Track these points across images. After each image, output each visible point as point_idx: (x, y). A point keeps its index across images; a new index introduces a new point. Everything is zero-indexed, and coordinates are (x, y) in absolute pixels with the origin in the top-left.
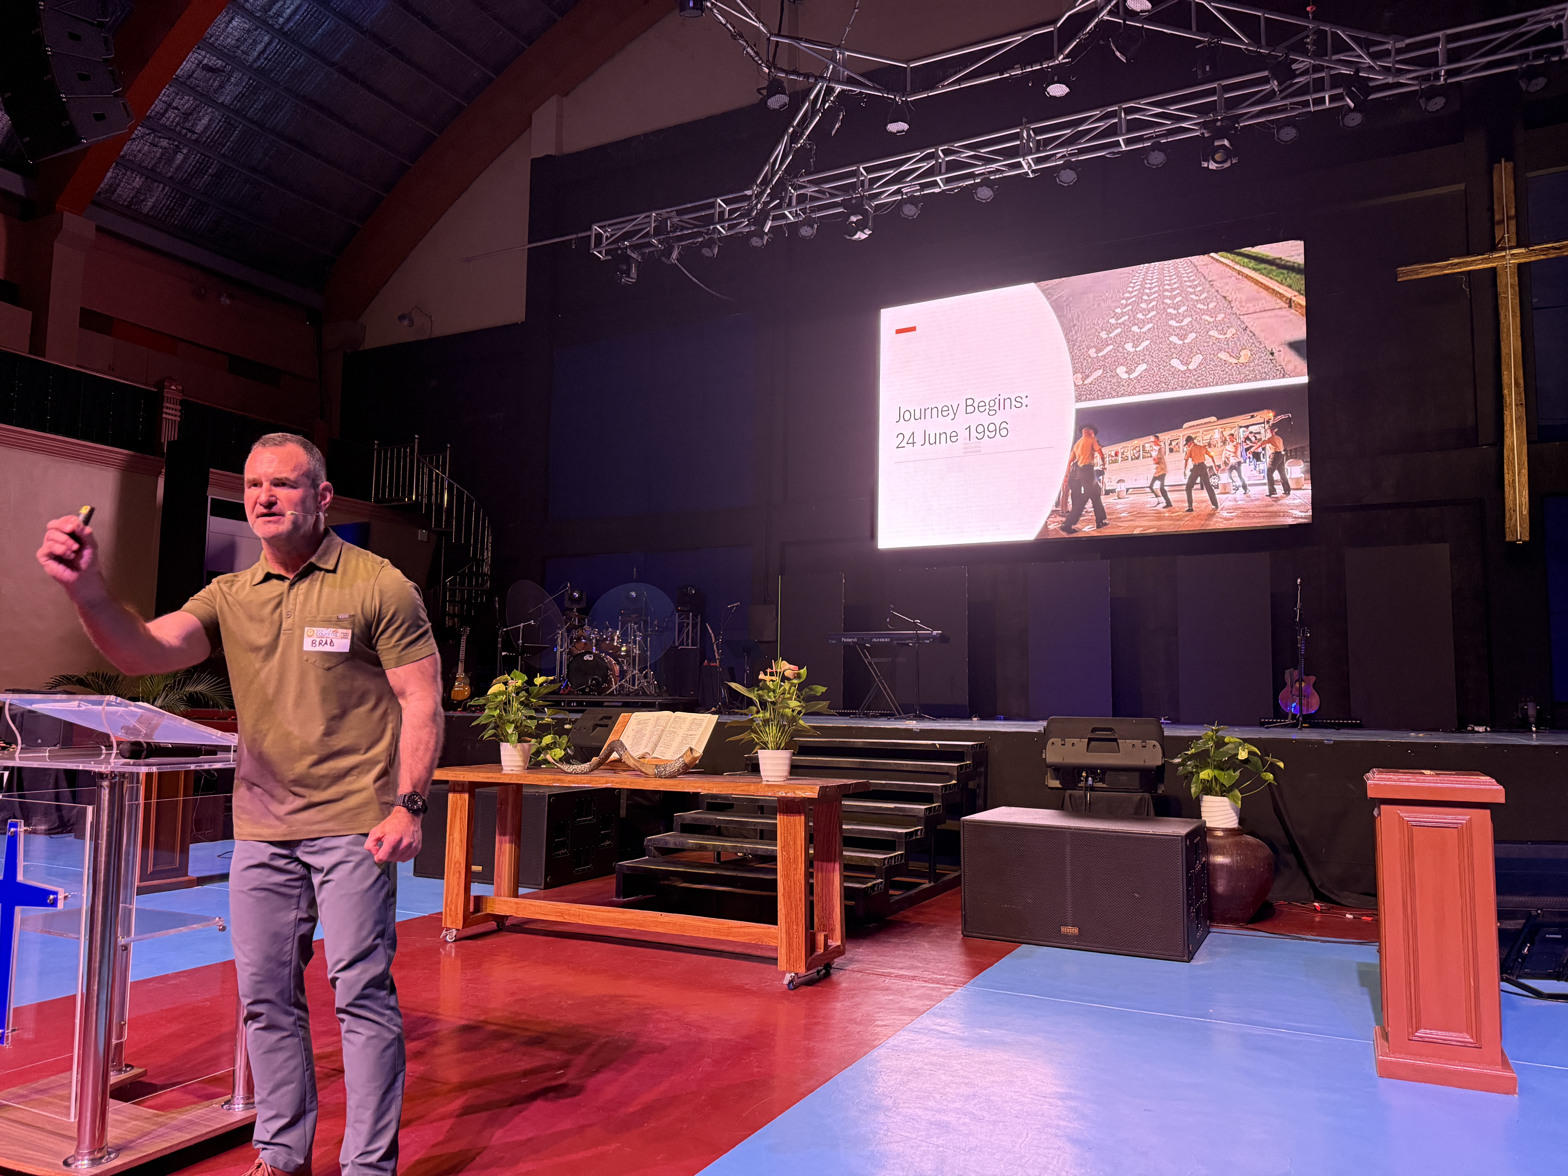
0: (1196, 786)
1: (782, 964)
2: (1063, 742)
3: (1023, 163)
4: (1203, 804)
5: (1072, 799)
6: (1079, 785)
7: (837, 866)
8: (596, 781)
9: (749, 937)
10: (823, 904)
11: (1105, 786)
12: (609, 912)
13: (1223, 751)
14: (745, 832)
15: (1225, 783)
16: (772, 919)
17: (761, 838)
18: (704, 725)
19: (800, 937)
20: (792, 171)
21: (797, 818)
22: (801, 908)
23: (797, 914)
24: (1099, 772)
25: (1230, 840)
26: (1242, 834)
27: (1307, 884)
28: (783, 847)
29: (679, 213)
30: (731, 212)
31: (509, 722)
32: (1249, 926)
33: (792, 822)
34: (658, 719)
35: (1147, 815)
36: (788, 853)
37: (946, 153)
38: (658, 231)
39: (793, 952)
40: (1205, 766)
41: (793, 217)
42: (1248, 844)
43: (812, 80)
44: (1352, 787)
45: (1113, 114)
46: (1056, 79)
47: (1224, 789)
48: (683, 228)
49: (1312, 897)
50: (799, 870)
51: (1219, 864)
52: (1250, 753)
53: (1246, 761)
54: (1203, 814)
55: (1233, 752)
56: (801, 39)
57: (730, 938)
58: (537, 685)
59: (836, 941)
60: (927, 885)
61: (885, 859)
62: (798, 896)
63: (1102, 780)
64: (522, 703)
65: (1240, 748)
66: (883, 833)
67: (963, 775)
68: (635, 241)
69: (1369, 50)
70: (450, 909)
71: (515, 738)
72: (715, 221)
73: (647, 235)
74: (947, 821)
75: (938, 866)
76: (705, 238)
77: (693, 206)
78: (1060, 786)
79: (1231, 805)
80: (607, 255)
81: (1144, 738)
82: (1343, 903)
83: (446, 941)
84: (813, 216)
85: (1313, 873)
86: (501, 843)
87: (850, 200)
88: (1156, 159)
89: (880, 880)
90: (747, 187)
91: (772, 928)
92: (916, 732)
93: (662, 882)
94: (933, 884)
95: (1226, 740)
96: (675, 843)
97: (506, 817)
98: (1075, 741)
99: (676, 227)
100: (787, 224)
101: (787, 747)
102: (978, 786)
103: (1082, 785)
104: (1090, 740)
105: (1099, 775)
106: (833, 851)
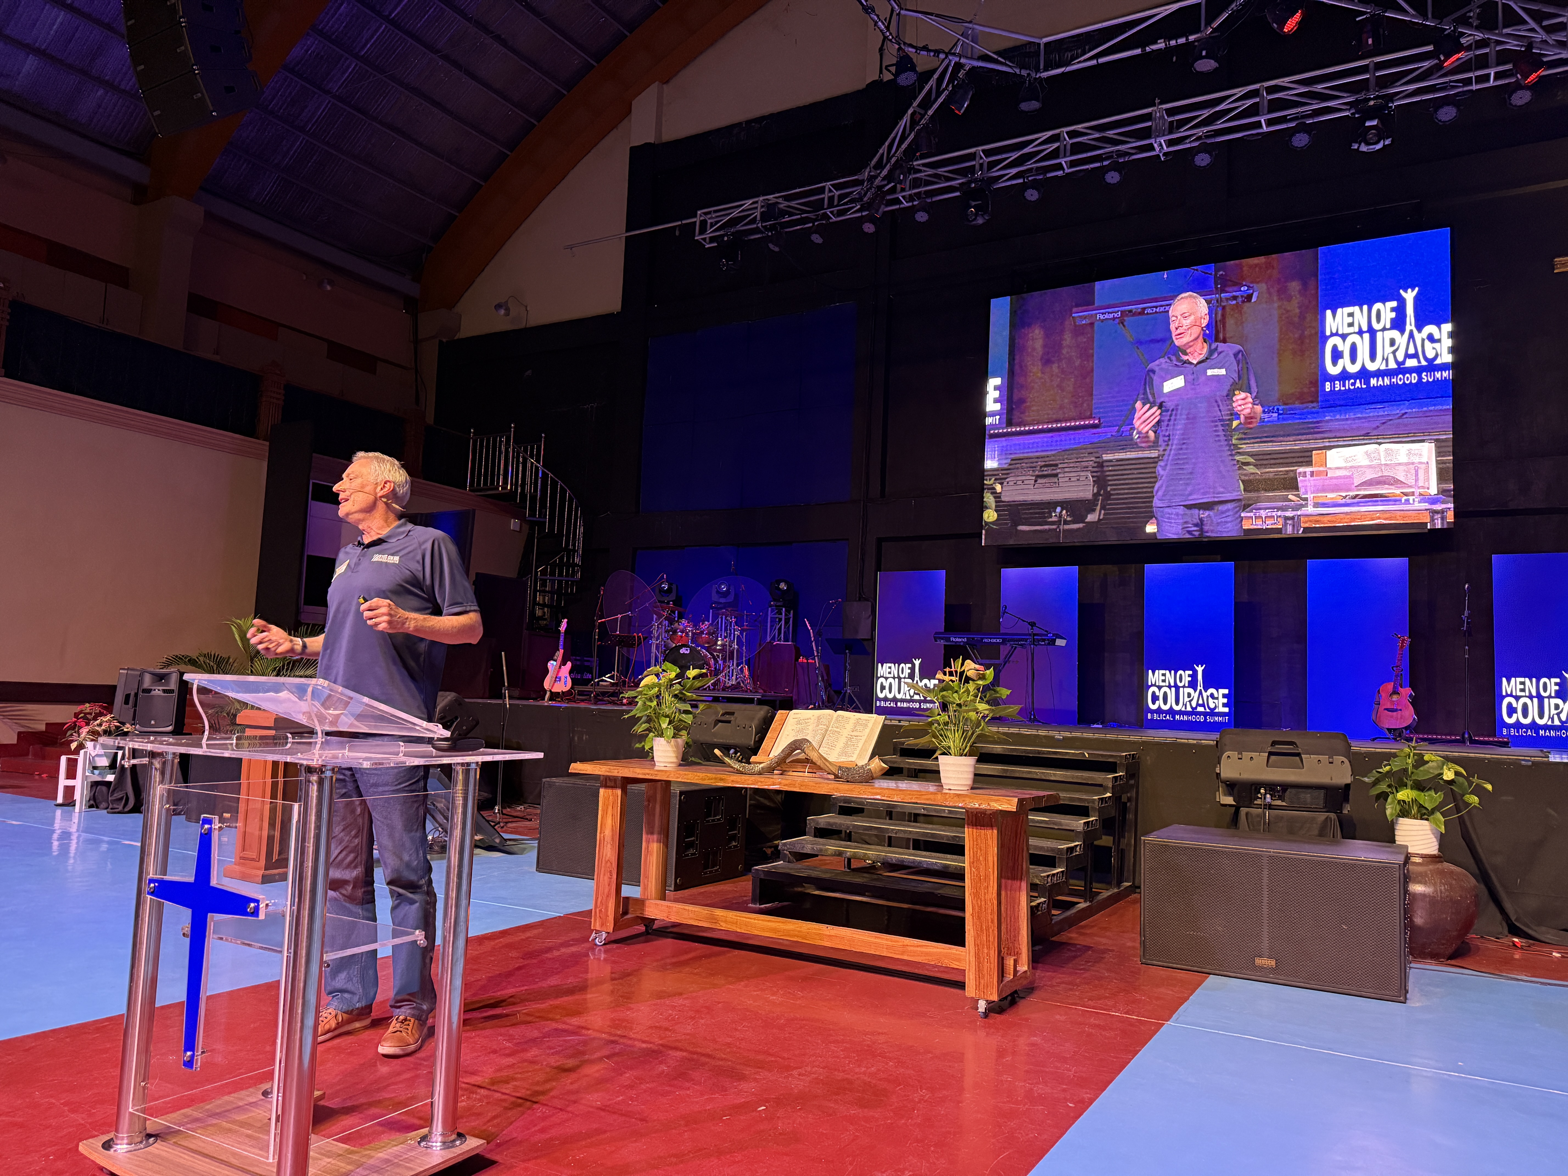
0: (1392, 808)
1: (970, 990)
2: (1240, 756)
3: (1155, 145)
4: (1398, 827)
5: (1249, 817)
6: (1256, 802)
7: (1024, 885)
8: (761, 782)
9: (927, 958)
10: (1007, 925)
11: (1284, 804)
12: (769, 921)
13: (1424, 770)
15: (1426, 805)
16: (960, 941)
17: (890, 845)
18: (870, 725)
19: (992, 961)
20: (910, 154)
21: (989, 832)
22: (993, 931)
23: (988, 936)
24: (1278, 789)
25: (1431, 867)
26: (1442, 862)
27: (1499, 916)
28: (972, 864)
29: (787, 198)
30: (841, 197)
31: (663, 715)
32: (1449, 962)
33: (983, 836)
34: (819, 718)
35: (1334, 837)
36: (978, 869)
37: (1072, 134)
38: (764, 217)
39: (983, 978)
40: (1402, 785)
41: (907, 202)
42: (1452, 872)
43: (942, 56)
44: (1553, 813)
45: (1255, 93)
46: (1204, 53)
47: (1425, 811)
48: (791, 215)
49: (1506, 931)
50: (990, 889)
51: (1421, 894)
52: (1457, 773)
53: (1451, 782)
54: (1397, 838)
55: (1436, 772)
56: (932, 14)
57: (905, 957)
59: (1023, 965)
60: (1083, 905)
61: (1048, 876)
62: (989, 917)
63: (1281, 798)
65: (1445, 767)
66: (1042, 848)
67: (1118, 789)
68: (739, 227)
69: (1545, 23)
70: (600, 911)
71: (670, 732)
72: (825, 207)
73: (754, 221)
74: (1104, 837)
75: (1094, 884)
76: (814, 224)
77: (801, 192)
78: (1235, 803)
79: (1431, 830)
80: (710, 242)
81: (1332, 753)
82: (1547, 941)
83: (596, 945)
84: (929, 200)
85: (1508, 906)
86: (648, 842)
87: (970, 182)
88: (1301, 140)
89: (1043, 900)
90: (859, 170)
91: (955, 950)
92: (1058, 740)
93: (796, 889)
94: (1088, 904)
95: (1426, 758)
96: (813, 848)
97: (654, 815)
98: (1253, 754)
99: (783, 213)
100: (900, 209)
101: (970, 754)
102: (1129, 799)
103: (1258, 802)
104: (1271, 754)
105: (1279, 792)
106: (1020, 867)
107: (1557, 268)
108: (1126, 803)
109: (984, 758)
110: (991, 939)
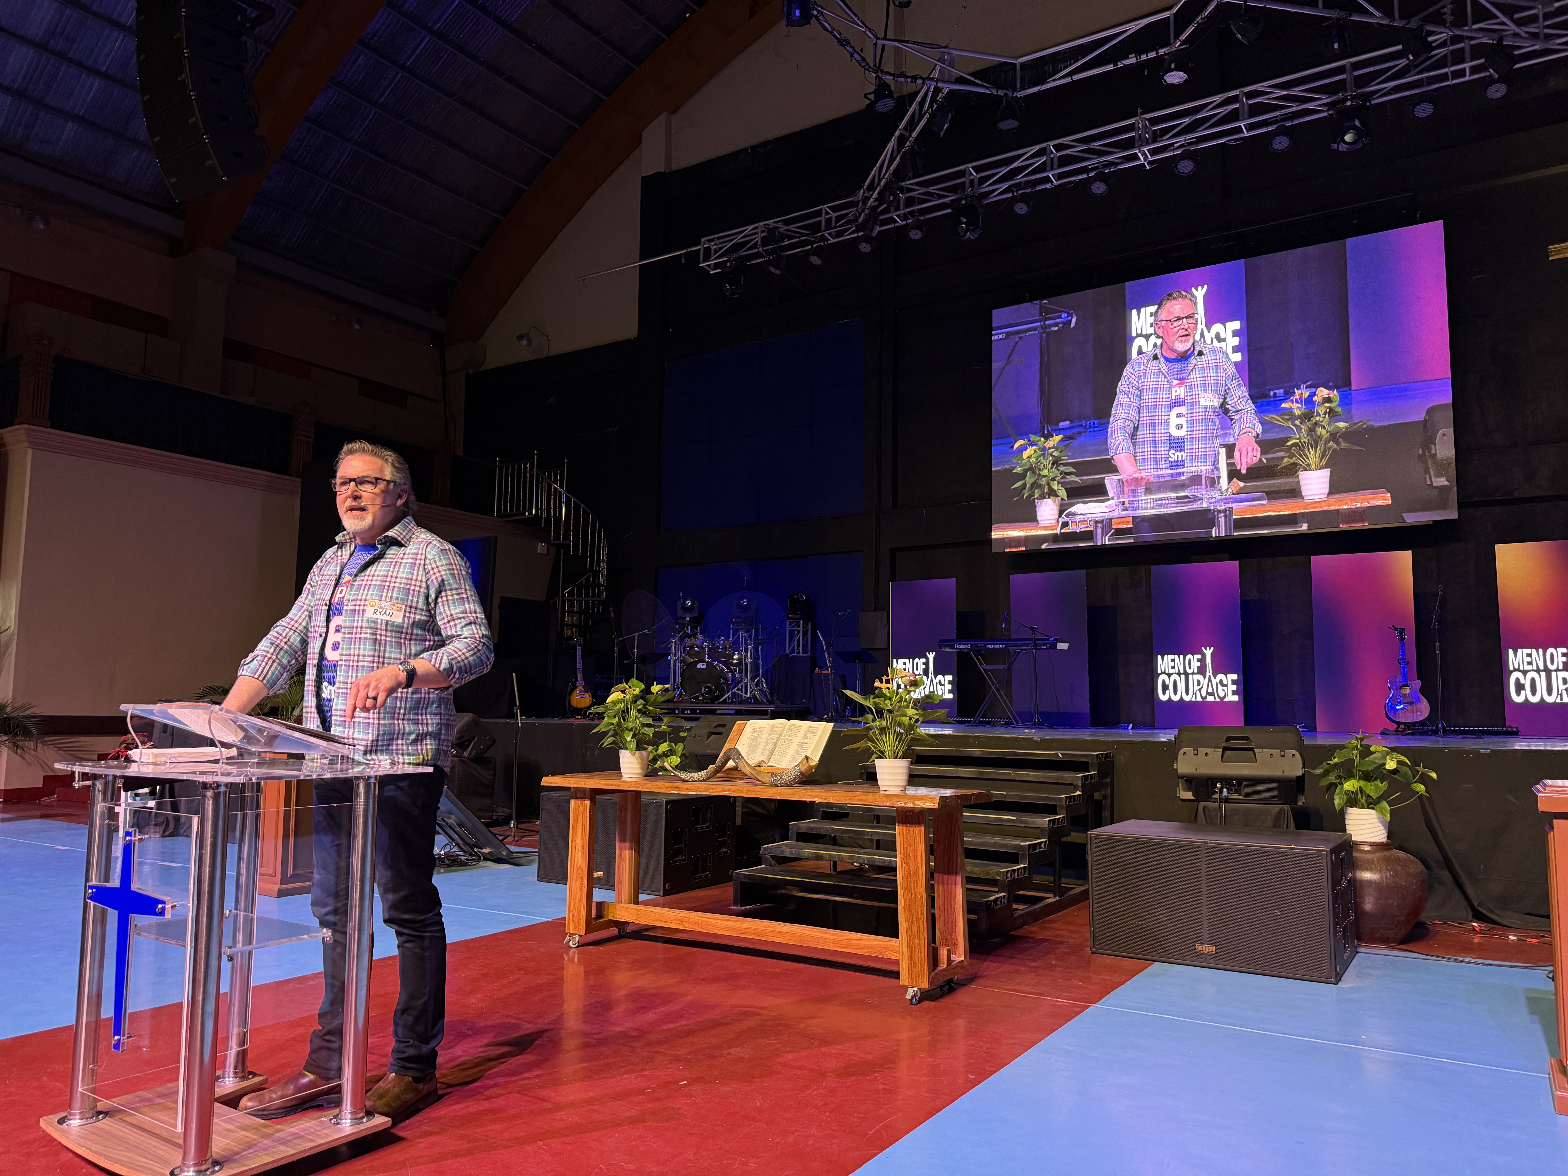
0: (1340, 798)
1: (904, 978)
2: (1196, 752)
3: (1139, 155)
4: (1348, 817)
5: (1206, 811)
6: (1214, 796)
7: (959, 879)
8: (713, 789)
9: (869, 950)
10: (945, 917)
11: (1241, 797)
12: (727, 920)
13: (1369, 761)
14: (860, 842)
15: (1371, 794)
16: (894, 933)
17: (878, 848)
18: (819, 733)
19: (923, 951)
20: (899, 175)
21: (917, 829)
22: (923, 922)
23: (918, 927)
24: (1234, 783)
25: (1378, 854)
26: (1391, 849)
27: (1465, 903)
28: (902, 859)
29: (787, 222)
30: (838, 219)
31: (628, 730)
32: (1401, 946)
33: (912, 833)
34: (773, 727)
35: (1287, 828)
36: (908, 865)
37: (1058, 148)
38: (765, 241)
39: (915, 967)
40: (1350, 776)
41: (901, 221)
42: (1398, 859)
43: (919, 81)
44: (1513, 799)
45: (1235, 99)
46: (1173, 66)
47: (1371, 800)
48: (790, 238)
49: (1470, 917)
50: (919, 882)
51: (1367, 881)
52: (1399, 763)
53: (1395, 771)
54: (1348, 828)
55: (1381, 762)
56: (908, 42)
57: (850, 951)
58: (653, 694)
59: (960, 955)
60: (1052, 899)
61: (1007, 872)
62: (919, 909)
63: (1238, 792)
64: (639, 711)
65: (1388, 757)
66: (1005, 846)
67: (1088, 786)
68: (743, 253)
69: (1516, 16)
70: (573, 915)
71: (633, 745)
72: (823, 229)
73: (755, 246)
74: (1071, 834)
75: (1063, 880)
76: (812, 246)
77: (799, 215)
78: (1193, 798)
79: (1378, 818)
80: (715, 269)
81: (1283, 747)
82: (1509, 924)
83: (570, 947)
84: (922, 218)
85: (1470, 890)
86: (621, 850)
87: (960, 199)
88: (1281, 143)
89: (1003, 894)
90: (853, 192)
91: (893, 942)
92: (1036, 742)
94: (1058, 898)
95: (1372, 749)
96: (792, 852)
97: (626, 824)
98: (1208, 750)
99: (783, 237)
100: (895, 227)
101: (904, 757)
102: (1105, 797)
103: (1216, 796)
104: (1225, 749)
105: (1234, 785)
106: (955, 863)
107: (1553, 255)
108: (1101, 801)
109: (920, 759)
110: (921, 930)
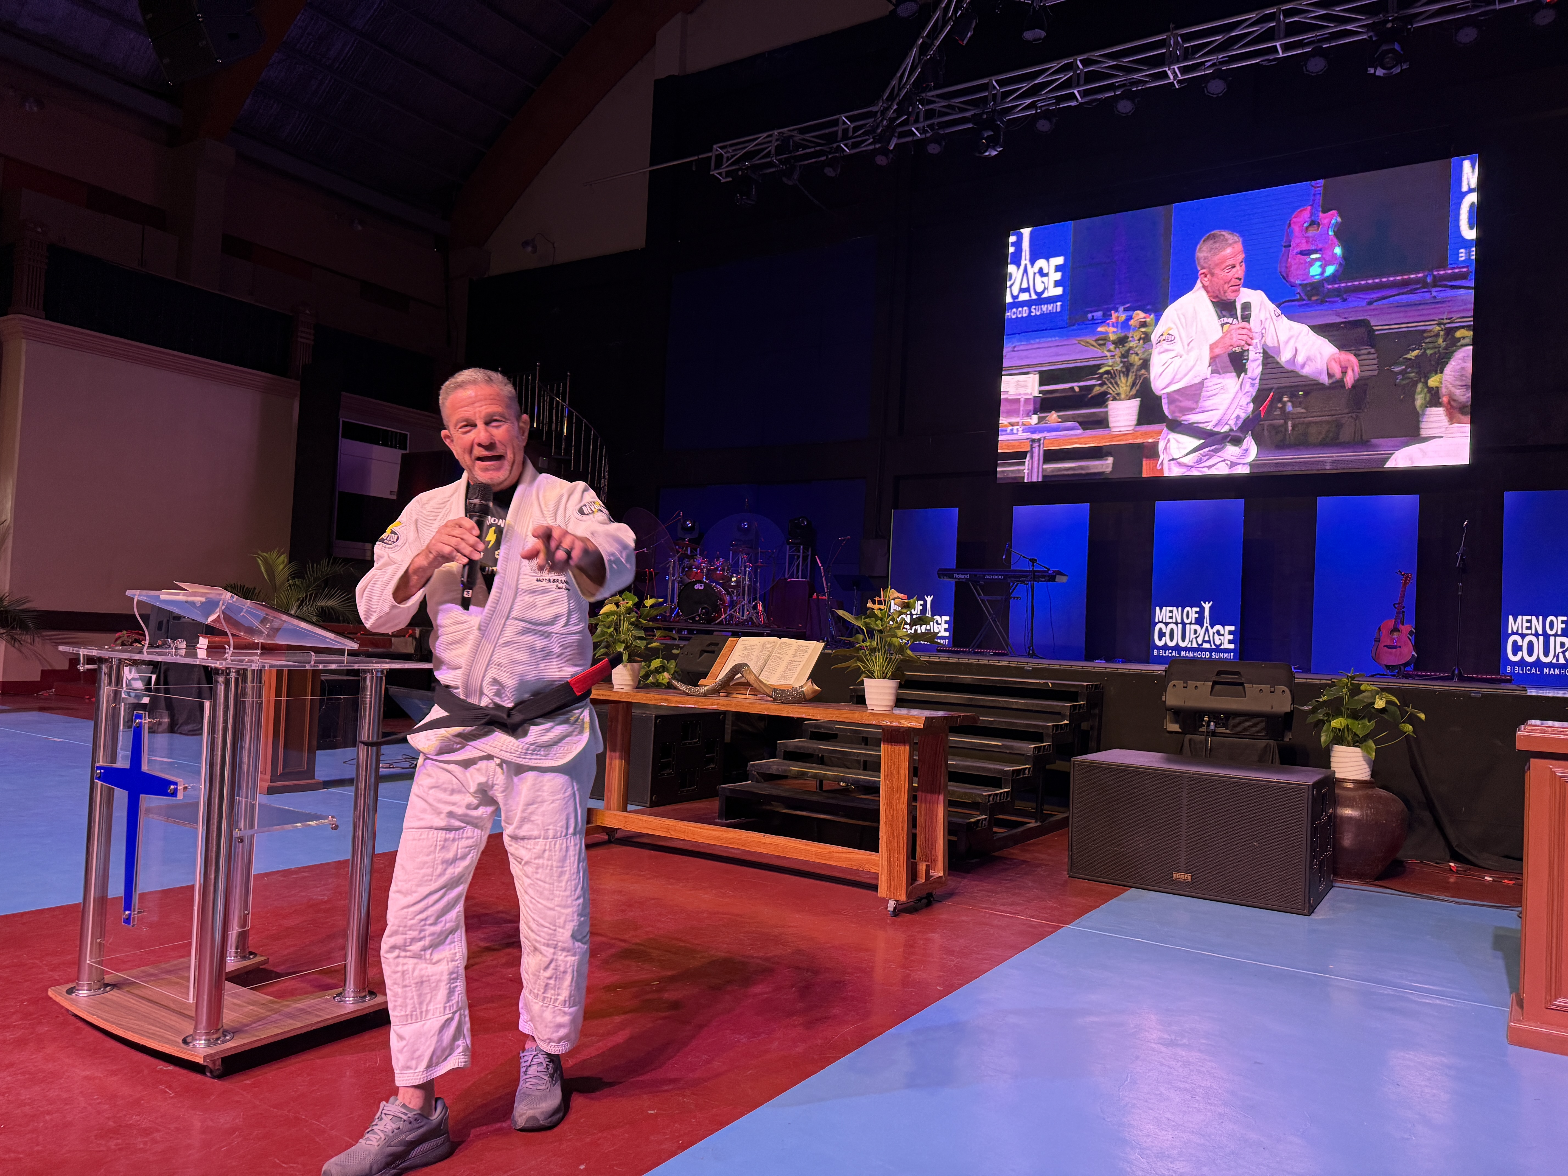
0: (1327, 735)
1: (882, 892)
2: (1185, 685)
3: (1169, 72)
4: (1333, 754)
5: (1192, 743)
6: (1200, 730)
7: (941, 798)
8: (704, 703)
10: (926, 837)
11: (1228, 731)
12: (713, 830)
13: (1358, 700)
14: (848, 762)
15: (1358, 733)
16: (874, 847)
17: (865, 769)
18: (810, 651)
19: (902, 865)
20: (920, 85)
21: (902, 748)
22: (903, 837)
23: (899, 843)
24: (1223, 717)
25: (1360, 792)
26: (1374, 787)
27: (1443, 843)
28: (886, 776)
29: (802, 131)
30: (856, 129)
31: (620, 641)
32: (1377, 882)
33: (896, 751)
34: (764, 644)
35: (1272, 762)
36: (891, 782)
37: (1086, 63)
38: (779, 150)
39: (894, 880)
40: (1338, 714)
41: (920, 134)
42: (1380, 797)
44: (1500, 743)
45: (1271, 17)
47: (1357, 739)
48: (805, 147)
49: (1448, 857)
50: (902, 799)
51: (1347, 817)
52: (1388, 702)
53: (1383, 710)
54: (1332, 765)
55: (1370, 701)
57: (830, 864)
58: (647, 607)
59: (939, 871)
60: (1033, 824)
61: (990, 795)
62: (900, 825)
63: (1225, 726)
64: (632, 624)
65: (1377, 696)
66: (989, 770)
67: (1076, 716)
68: (756, 161)
71: (626, 659)
72: (839, 139)
73: (768, 155)
74: (1057, 761)
75: (1045, 807)
76: (827, 157)
77: (815, 124)
78: (1180, 730)
79: (1363, 757)
80: (727, 176)
81: (1273, 682)
82: (1485, 866)
84: (942, 132)
85: (1450, 832)
86: (611, 759)
87: (981, 115)
88: (1317, 66)
89: (984, 817)
90: (872, 103)
91: (873, 856)
92: (1028, 671)
93: (764, 807)
94: (1039, 824)
95: (1362, 688)
96: (778, 769)
97: (616, 734)
98: (1198, 683)
99: (797, 146)
100: (913, 141)
101: (893, 677)
102: (1092, 728)
103: (1203, 729)
104: (1215, 683)
105: (1222, 719)
106: (938, 782)
108: (1088, 731)
110: (901, 845)
